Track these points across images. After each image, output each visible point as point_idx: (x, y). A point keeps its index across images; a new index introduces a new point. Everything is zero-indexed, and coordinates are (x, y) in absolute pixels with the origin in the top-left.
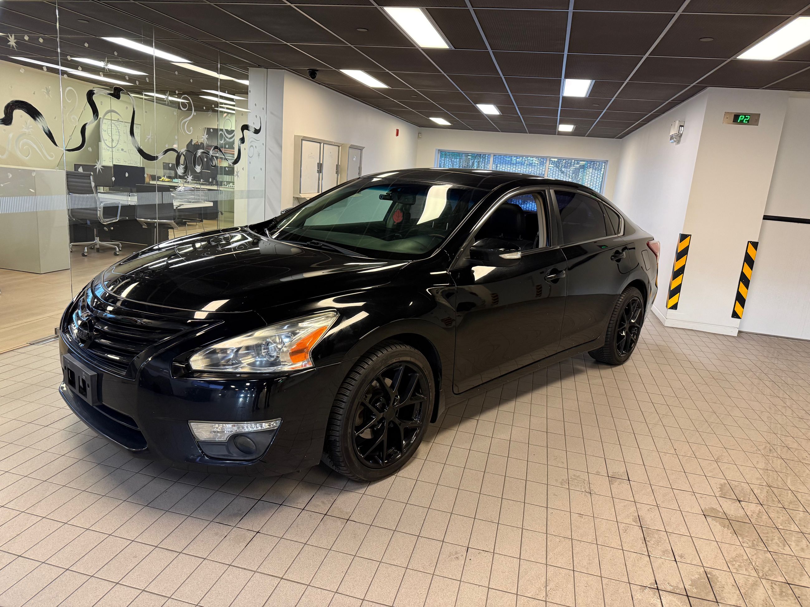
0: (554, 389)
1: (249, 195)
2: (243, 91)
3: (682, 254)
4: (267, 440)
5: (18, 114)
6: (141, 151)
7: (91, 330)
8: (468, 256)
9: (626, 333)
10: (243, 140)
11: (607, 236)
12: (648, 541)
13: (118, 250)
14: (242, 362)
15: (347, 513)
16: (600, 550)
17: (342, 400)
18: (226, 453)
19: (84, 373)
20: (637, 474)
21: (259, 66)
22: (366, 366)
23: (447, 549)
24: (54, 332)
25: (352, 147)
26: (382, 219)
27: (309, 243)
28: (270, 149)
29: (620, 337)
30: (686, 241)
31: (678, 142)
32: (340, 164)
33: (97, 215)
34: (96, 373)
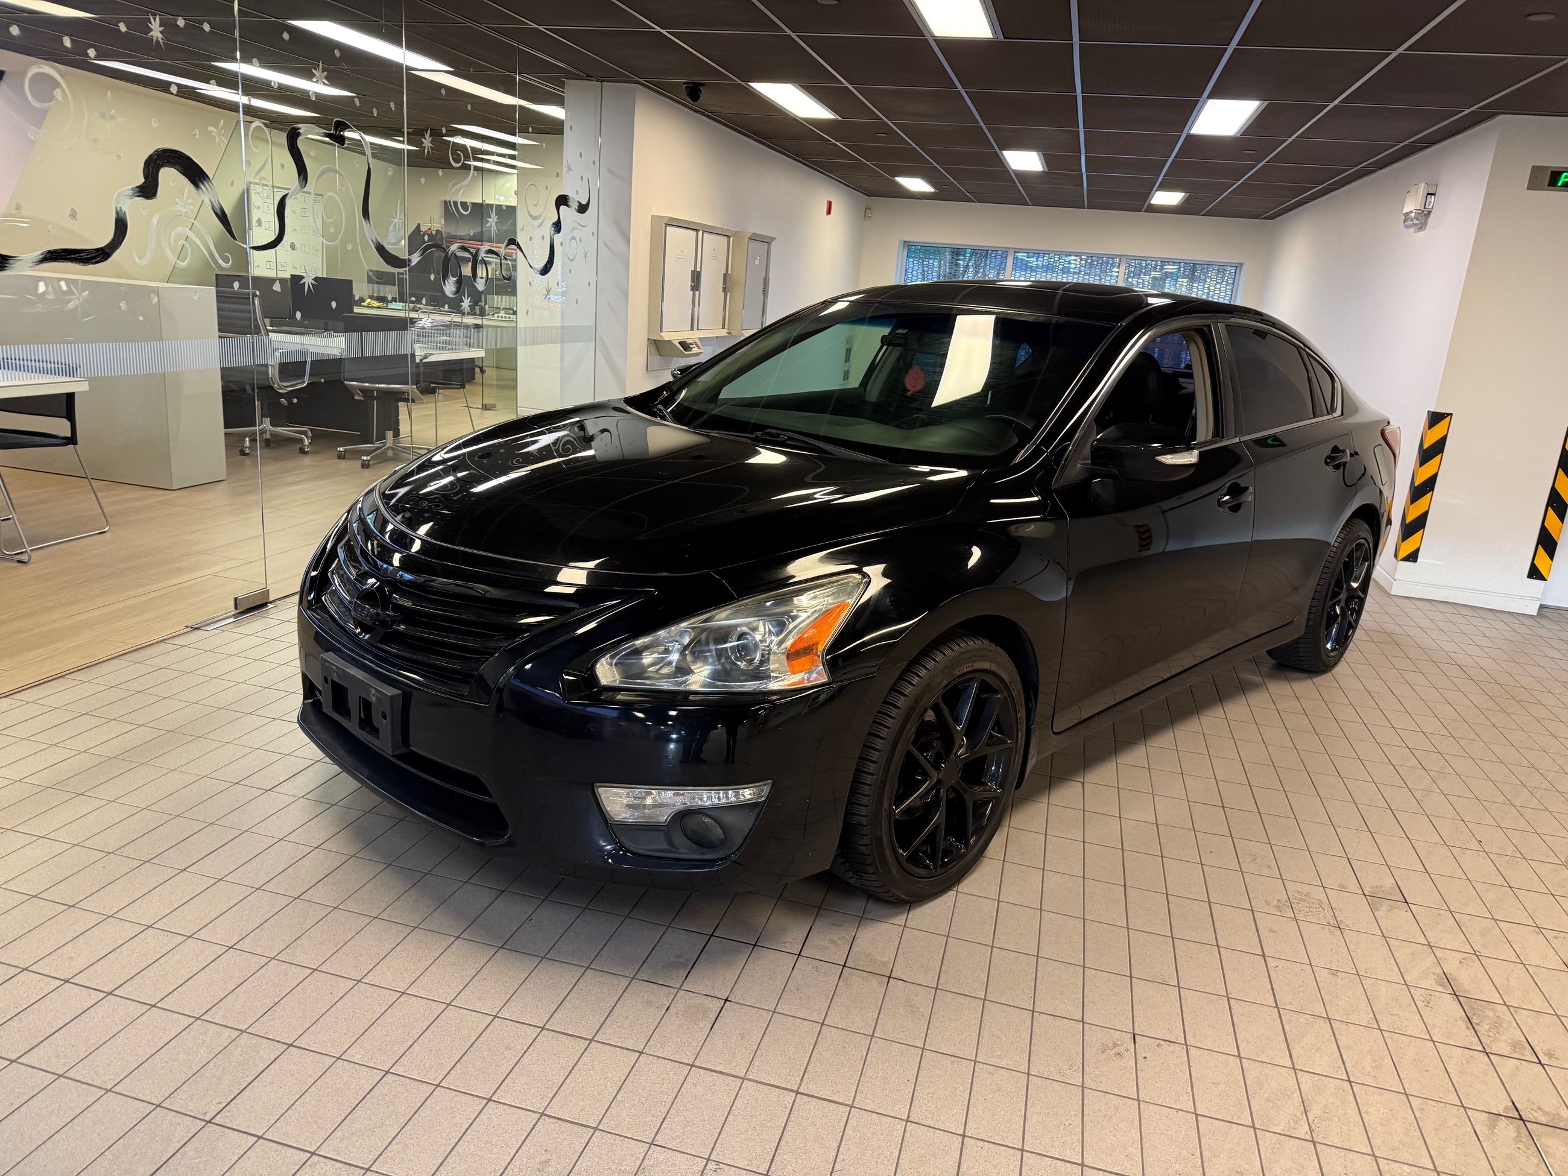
0: (1212, 720)
1: (566, 335)
2: (554, 128)
3: (1431, 452)
4: (744, 824)
5: (169, 177)
6: (381, 249)
7: (385, 609)
8: (1087, 459)
9: (1342, 609)
10: (557, 226)
11: (1315, 416)
12: (1478, 1024)
13: (306, 442)
14: (695, 671)
15: (884, 964)
16: (1389, 1041)
17: (874, 746)
18: (666, 847)
19: (373, 691)
20: (1418, 891)
21: (588, 76)
22: (915, 680)
23: (1095, 1037)
24: (232, 602)
25: (755, 238)
26: (856, 385)
27: (759, 434)
28: (606, 245)
29: (1332, 619)
30: (1442, 425)
31: (1422, 227)
32: (729, 272)
33: (268, 374)
34: (399, 692)
